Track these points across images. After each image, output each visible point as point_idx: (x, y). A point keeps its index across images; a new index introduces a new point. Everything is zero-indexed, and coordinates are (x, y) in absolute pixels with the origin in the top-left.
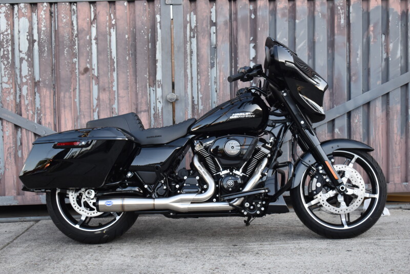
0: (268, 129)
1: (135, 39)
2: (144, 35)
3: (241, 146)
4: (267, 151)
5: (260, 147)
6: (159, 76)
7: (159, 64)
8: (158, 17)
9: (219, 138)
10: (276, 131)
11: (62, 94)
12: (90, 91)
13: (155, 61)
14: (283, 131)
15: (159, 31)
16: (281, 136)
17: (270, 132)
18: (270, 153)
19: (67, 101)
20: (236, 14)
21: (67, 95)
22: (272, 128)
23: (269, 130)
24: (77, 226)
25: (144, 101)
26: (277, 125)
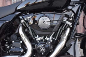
0: (70, 7)
3: (51, 21)
4: (70, 24)
5: (65, 21)
9: (35, 14)
10: (75, 9)
14: (80, 9)
16: (79, 13)
17: (71, 10)
18: (72, 25)
22: (72, 7)
23: (71, 9)
26: (76, 5)
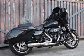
1: (19, 6)
2: (21, 5)
6: (25, 15)
7: (25, 12)
8: (25, 1)
11: (1, 19)
12: (8, 18)
13: (24, 12)
15: (25, 5)
19: (2, 21)
20: (41, 2)
21: (3, 19)
24: (19, 52)
25: (21, 21)
